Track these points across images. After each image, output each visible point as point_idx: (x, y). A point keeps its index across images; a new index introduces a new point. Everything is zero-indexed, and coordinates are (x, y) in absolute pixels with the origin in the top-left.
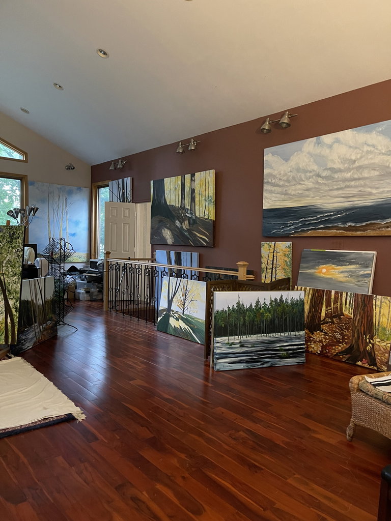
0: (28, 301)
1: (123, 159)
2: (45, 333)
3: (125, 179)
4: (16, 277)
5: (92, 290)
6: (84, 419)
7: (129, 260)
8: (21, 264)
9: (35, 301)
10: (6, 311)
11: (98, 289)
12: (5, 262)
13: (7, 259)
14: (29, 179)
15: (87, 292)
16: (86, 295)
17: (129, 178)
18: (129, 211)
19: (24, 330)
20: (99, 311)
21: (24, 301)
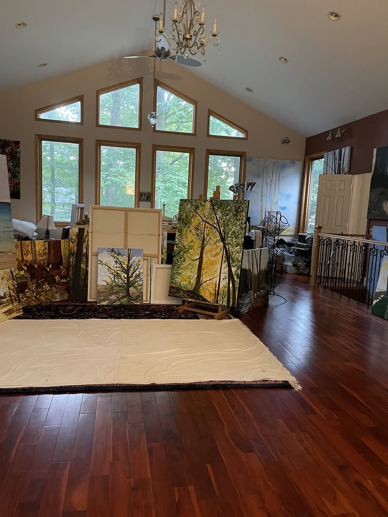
0: (246, 269)
1: (342, 128)
2: (258, 300)
3: (343, 149)
4: (238, 247)
5: (300, 263)
6: (301, 389)
7: (342, 235)
8: (243, 235)
9: (251, 271)
10: (229, 276)
11: (305, 264)
12: (230, 233)
13: (232, 231)
14: (248, 155)
15: (295, 265)
16: (293, 268)
17: (348, 148)
18: (345, 183)
19: (242, 296)
20: (306, 285)
21: (243, 269)
